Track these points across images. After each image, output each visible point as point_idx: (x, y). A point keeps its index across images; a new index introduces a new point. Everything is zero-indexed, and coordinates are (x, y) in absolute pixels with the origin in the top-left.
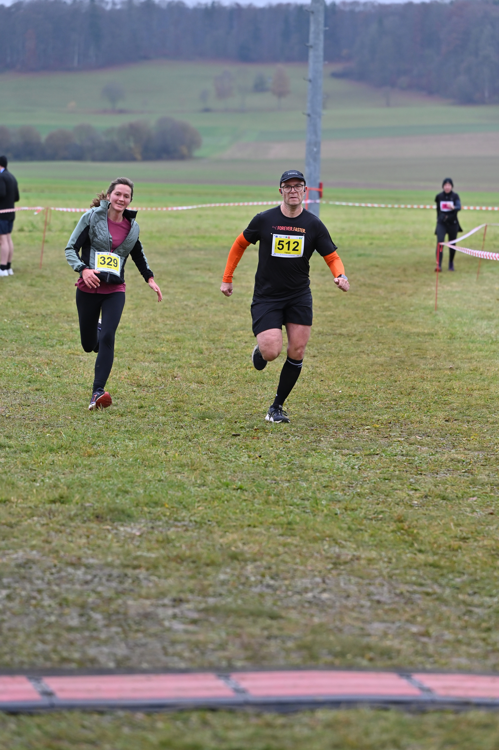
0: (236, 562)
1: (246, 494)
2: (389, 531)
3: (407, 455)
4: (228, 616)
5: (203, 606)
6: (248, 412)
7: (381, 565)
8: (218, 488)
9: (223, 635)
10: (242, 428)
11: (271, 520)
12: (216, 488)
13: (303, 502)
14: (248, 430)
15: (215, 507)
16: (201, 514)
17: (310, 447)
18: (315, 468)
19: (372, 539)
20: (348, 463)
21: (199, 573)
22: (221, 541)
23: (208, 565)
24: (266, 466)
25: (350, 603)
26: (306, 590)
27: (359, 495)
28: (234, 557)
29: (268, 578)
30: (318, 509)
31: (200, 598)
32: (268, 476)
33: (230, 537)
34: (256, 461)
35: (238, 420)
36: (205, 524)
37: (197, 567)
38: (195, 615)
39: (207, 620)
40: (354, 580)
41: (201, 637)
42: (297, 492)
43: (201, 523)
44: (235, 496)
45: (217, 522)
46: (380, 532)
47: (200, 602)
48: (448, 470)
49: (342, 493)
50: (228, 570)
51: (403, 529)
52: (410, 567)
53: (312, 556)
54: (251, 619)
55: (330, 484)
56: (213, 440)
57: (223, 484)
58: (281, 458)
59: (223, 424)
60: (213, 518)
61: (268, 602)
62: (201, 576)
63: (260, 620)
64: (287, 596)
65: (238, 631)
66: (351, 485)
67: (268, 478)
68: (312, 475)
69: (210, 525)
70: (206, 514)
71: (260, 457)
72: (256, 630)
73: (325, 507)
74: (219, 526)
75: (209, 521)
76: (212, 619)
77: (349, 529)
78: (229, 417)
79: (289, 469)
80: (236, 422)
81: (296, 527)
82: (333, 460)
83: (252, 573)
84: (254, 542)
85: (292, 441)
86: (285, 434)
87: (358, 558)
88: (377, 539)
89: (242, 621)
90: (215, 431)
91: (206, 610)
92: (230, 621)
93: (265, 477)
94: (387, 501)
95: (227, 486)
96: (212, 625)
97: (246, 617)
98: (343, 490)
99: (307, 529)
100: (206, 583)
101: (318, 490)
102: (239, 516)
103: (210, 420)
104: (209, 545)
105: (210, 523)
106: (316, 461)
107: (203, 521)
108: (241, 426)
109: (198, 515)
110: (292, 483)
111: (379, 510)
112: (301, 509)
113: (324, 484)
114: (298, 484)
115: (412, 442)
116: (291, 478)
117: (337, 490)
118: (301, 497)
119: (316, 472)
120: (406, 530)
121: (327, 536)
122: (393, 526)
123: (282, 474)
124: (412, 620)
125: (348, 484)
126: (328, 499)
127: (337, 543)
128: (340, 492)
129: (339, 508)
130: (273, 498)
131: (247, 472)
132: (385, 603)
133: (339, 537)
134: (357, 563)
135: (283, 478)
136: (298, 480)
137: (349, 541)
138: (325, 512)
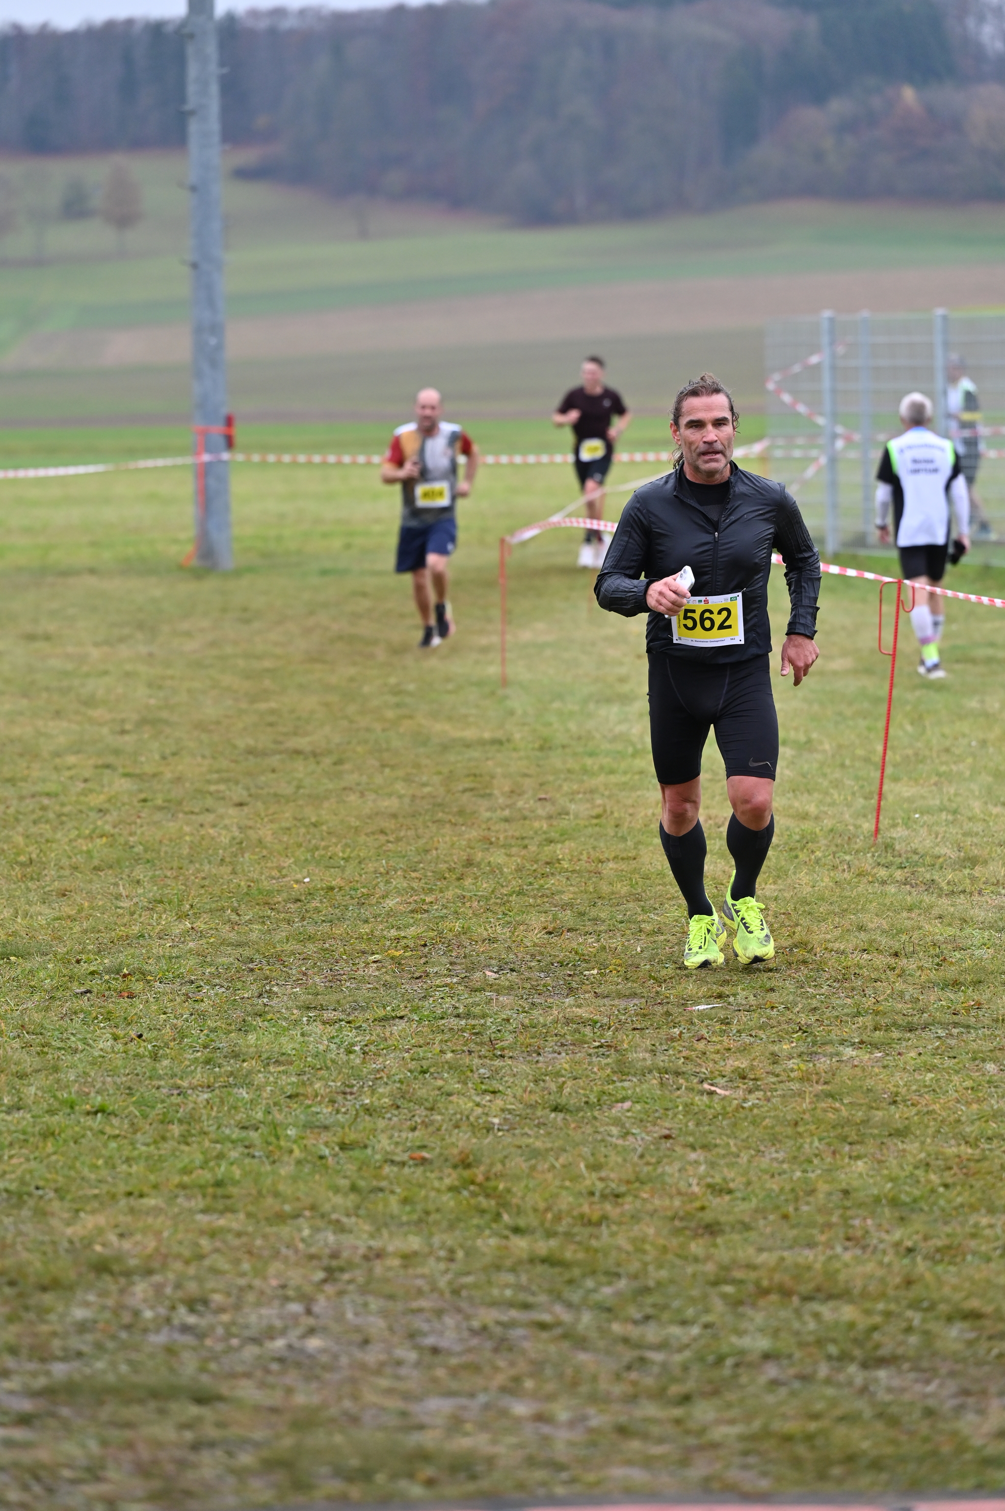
0: (107, 1278)
1: (115, 1121)
2: (444, 1188)
3: (468, 1015)
4: (101, 1403)
5: (41, 1382)
6: (105, 937)
7: (432, 1266)
8: (51, 1112)
9: (94, 1446)
10: (92, 973)
11: (176, 1179)
12: (47, 1112)
13: (244, 1134)
14: (107, 977)
15: (49, 1156)
16: (19, 1172)
17: (249, 1009)
18: (264, 1056)
19: (408, 1208)
20: (337, 1041)
21: (27, 1308)
22: (69, 1231)
23: (44, 1289)
24: (155, 1057)
25: (372, 1356)
26: (271, 1333)
27: (369, 1110)
28: (102, 1267)
29: (182, 1310)
30: (280, 1148)
31: (32, 1366)
32: (160, 1078)
33: (89, 1222)
34: (132, 1046)
35: (84, 957)
36: (30, 1195)
37: (21, 1295)
38: (26, 1405)
39: (53, 1415)
40: (375, 1304)
41: (43, 1455)
42: (229, 1110)
43: (20, 1196)
44: (91, 1129)
45: (56, 1190)
46: (423, 1192)
47: (34, 1375)
48: (562, 1045)
49: (330, 1109)
50: (91, 1298)
51: (473, 1182)
52: (498, 1268)
53: (276, 1254)
54: (152, 1405)
55: (301, 1090)
56: (30, 1005)
57: (63, 1102)
58: (187, 1037)
59: (50, 966)
60: (47, 1180)
61: (189, 1365)
62: (32, 1316)
63: (174, 1406)
64: (230, 1350)
65: (128, 1434)
66: (348, 1090)
67: (162, 1083)
68: (259, 1071)
69: (41, 1197)
70: (31, 1172)
71: (140, 1036)
72: (166, 1432)
73: (295, 1142)
74: (62, 1199)
75: (37, 1188)
76: (65, 1411)
77: (354, 1188)
78: (62, 950)
79: (208, 1062)
80: (78, 962)
81: (234, 1190)
82: (303, 1035)
83: (145, 1301)
84: (144, 1231)
85: (209, 998)
86: (192, 982)
87: (380, 1255)
88: (419, 1207)
89: (133, 1412)
90: (33, 983)
91: (49, 1393)
92: (105, 1413)
93: (156, 1083)
94: (432, 1122)
95: (72, 1107)
96: (66, 1425)
97: (141, 1402)
98: (333, 1101)
99: (260, 1193)
100: (44, 1328)
101: (275, 1104)
102: (104, 1173)
103: (21, 960)
104: (42, 1243)
105: (40, 1192)
106: (266, 1040)
107: (25, 1189)
108: (92, 969)
109: (13, 1176)
110: (217, 1091)
111: (418, 1144)
112: (241, 1149)
113: (289, 1091)
114: (229, 1094)
115: (478, 985)
116: (212, 1080)
117: (320, 1103)
118: (240, 1122)
119: (268, 1064)
120: (480, 1185)
121: (305, 1209)
122: (451, 1178)
123: (192, 1072)
124: (513, 1388)
125: (342, 1088)
126: (301, 1123)
127: (330, 1222)
128: (327, 1107)
129: (326, 1144)
130: (176, 1130)
131: (113, 1072)
132: (449, 1353)
133: (334, 1209)
134: (378, 1268)
135: (195, 1082)
136: (230, 1085)
137: (358, 1216)
138: (297, 1153)
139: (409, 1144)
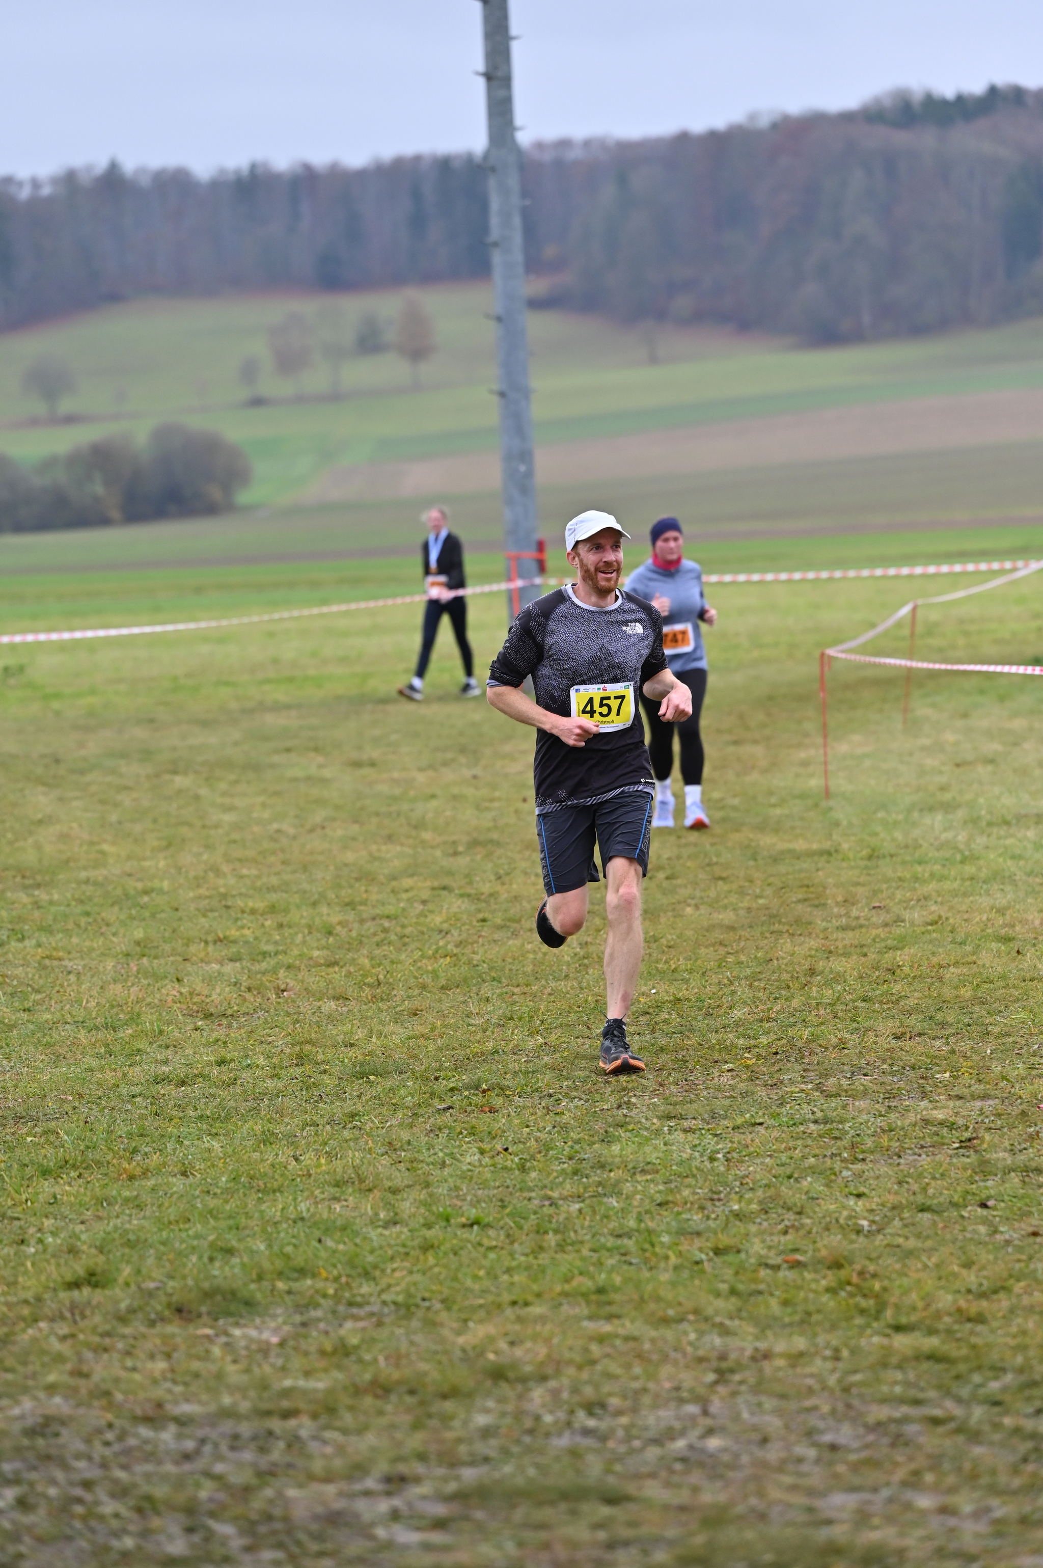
0: (504, 1384)
1: (491, 1233)
2: (820, 1289)
3: (826, 1120)
4: (513, 1506)
5: (452, 1487)
6: (460, 1055)
7: (818, 1365)
8: (428, 1226)
9: (510, 1548)
10: (452, 1089)
11: (558, 1288)
12: (424, 1225)
13: (619, 1242)
14: (466, 1093)
15: (431, 1268)
16: (403, 1285)
17: (610, 1120)
18: (630, 1166)
19: (789, 1310)
20: (699, 1148)
21: (430, 1416)
22: (460, 1340)
23: (444, 1397)
24: (523, 1169)
25: (771, 1455)
26: (670, 1434)
27: (737, 1215)
28: (498, 1375)
29: (581, 1414)
30: (655, 1254)
31: (443, 1471)
32: (531, 1190)
33: (479, 1331)
34: (499, 1159)
35: (441, 1074)
36: (417, 1306)
37: (422, 1403)
38: (440, 1510)
39: (467, 1518)
40: (769, 1403)
41: (463, 1557)
42: (602, 1220)
43: (407, 1307)
44: (469, 1241)
45: (442, 1302)
46: (802, 1294)
47: (445, 1480)
48: (922, 1147)
49: (700, 1216)
50: (491, 1404)
51: (849, 1283)
52: (885, 1365)
53: (665, 1358)
54: (563, 1506)
55: (670, 1198)
56: (394, 1122)
57: (438, 1216)
58: (552, 1149)
59: (409, 1084)
60: (432, 1292)
61: (594, 1467)
62: (435, 1423)
63: (584, 1507)
64: (632, 1451)
65: (543, 1535)
66: (716, 1197)
67: (533, 1194)
68: (627, 1180)
69: (428, 1308)
70: (415, 1284)
71: (506, 1150)
72: (580, 1532)
73: (669, 1248)
74: (449, 1309)
75: (423, 1300)
76: (479, 1515)
77: (733, 1292)
78: (419, 1068)
79: (575, 1172)
80: (437, 1079)
81: (617, 1297)
82: (665, 1144)
83: (543, 1406)
84: (535, 1337)
85: (569, 1110)
86: (551, 1096)
87: (767, 1356)
88: (800, 1308)
89: (546, 1514)
90: (394, 1101)
91: (461, 1496)
92: (518, 1515)
93: (527, 1194)
94: (802, 1225)
95: (447, 1220)
96: (481, 1527)
97: (552, 1503)
98: (702, 1208)
99: (642, 1299)
100: (449, 1435)
101: (647, 1212)
102: (487, 1283)
103: (380, 1078)
104: (436, 1352)
105: (427, 1304)
106: (629, 1150)
107: (411, 1301)
108: (451, 1085)
109: (398, 1289)
110: (587, 1202)
111: (790, 1247)
112: (617, 1257)
113: (659, 1198)
114: (600, 1203)
115: (834, 1090)
116: (582, 1190)
117: (690, 1210)
118: (614, 1230)
119: (634, 1174)
120: (857, 1286)
121: (688, 1313)
122: (829, 1279)
123: (561, 1183)
124: (914, 1481)
125: (710, 1195)
126: (674, 1230)
127: (714, 1325)
128: (697, 1213)
129: (701, 1250)
130: (551, 1239)
131: (484, 1185)
132: (847, 1449)
133: (717, 1312)
134: (767, 1366)
135: (565, 1193)
136: (600, 1195)
137: (741, 1319)
138: (673, 1259)
139: (781, 1248)
